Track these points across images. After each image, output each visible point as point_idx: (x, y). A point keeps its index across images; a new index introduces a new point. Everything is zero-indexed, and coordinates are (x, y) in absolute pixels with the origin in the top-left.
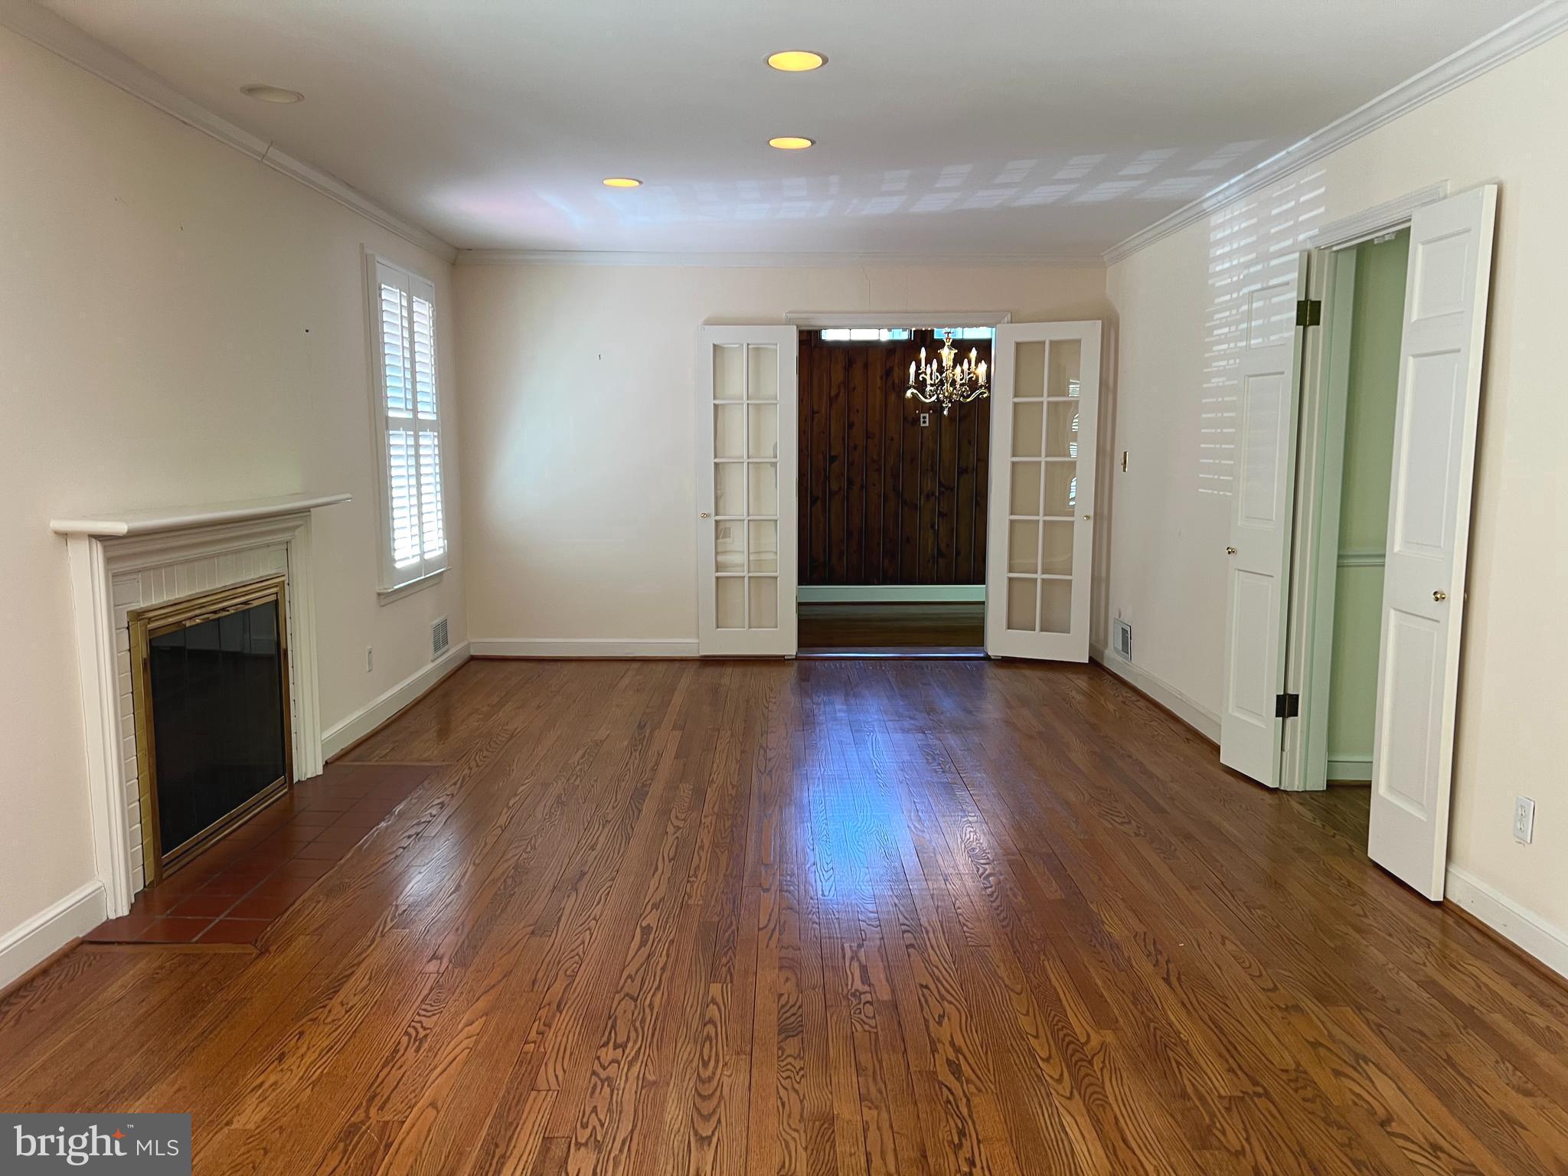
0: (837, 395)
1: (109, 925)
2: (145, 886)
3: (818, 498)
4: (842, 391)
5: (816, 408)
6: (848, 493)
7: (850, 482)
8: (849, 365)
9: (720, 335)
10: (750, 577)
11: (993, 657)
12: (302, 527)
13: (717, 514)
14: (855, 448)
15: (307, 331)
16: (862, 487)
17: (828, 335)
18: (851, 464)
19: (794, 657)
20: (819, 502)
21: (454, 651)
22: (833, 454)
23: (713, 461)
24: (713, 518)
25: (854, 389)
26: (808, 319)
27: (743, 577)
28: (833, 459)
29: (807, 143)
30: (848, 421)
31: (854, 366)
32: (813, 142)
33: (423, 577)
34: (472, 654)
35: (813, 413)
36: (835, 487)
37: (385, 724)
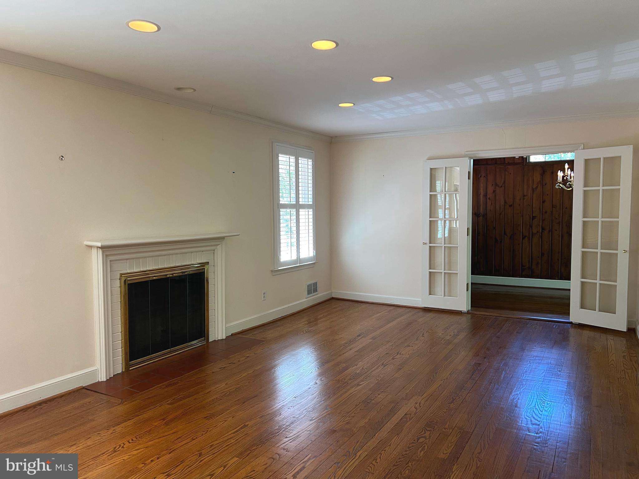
0: (537, 188)
1: (99, 383)
2: (122, 372)
3: (526, 236)
4: (539, 186)
5: (525, 194)
6: (542, 234)
7: (543, 229)
8: (543, 173)
9: (434, 164)
10: (445, 273)
11: (574, 323)
12: (220, 245)
13: (430, 243)
14: (546, 212)
15: (233, 173)
16: (549, 231)
17: (534, 159)
18: (543, 220)
19: (467, 312)
20: (526, 238)
21: (321, 295)
22: (534, 215)
23: (428, 219)
24: (428, 245)
25: (546, 184)
26: (474, 154)
27: (442, 273)
28: (534, 218)
29: (390, 79)
30: (542, 199)
31: (546, 173)
32: (392, 78)
33: (298, 265)
34: (333, 297)
35: (524, 196)
36: (535, 231)
37: (271, 321)
